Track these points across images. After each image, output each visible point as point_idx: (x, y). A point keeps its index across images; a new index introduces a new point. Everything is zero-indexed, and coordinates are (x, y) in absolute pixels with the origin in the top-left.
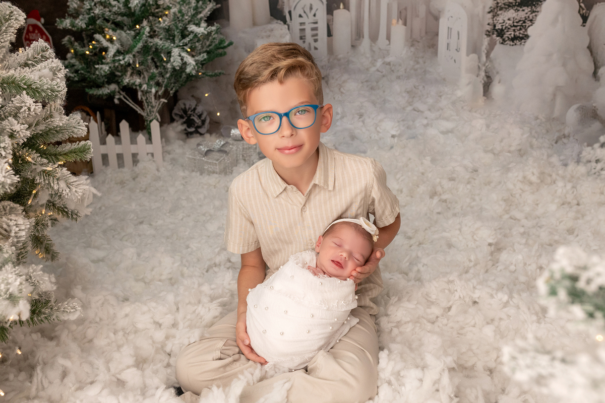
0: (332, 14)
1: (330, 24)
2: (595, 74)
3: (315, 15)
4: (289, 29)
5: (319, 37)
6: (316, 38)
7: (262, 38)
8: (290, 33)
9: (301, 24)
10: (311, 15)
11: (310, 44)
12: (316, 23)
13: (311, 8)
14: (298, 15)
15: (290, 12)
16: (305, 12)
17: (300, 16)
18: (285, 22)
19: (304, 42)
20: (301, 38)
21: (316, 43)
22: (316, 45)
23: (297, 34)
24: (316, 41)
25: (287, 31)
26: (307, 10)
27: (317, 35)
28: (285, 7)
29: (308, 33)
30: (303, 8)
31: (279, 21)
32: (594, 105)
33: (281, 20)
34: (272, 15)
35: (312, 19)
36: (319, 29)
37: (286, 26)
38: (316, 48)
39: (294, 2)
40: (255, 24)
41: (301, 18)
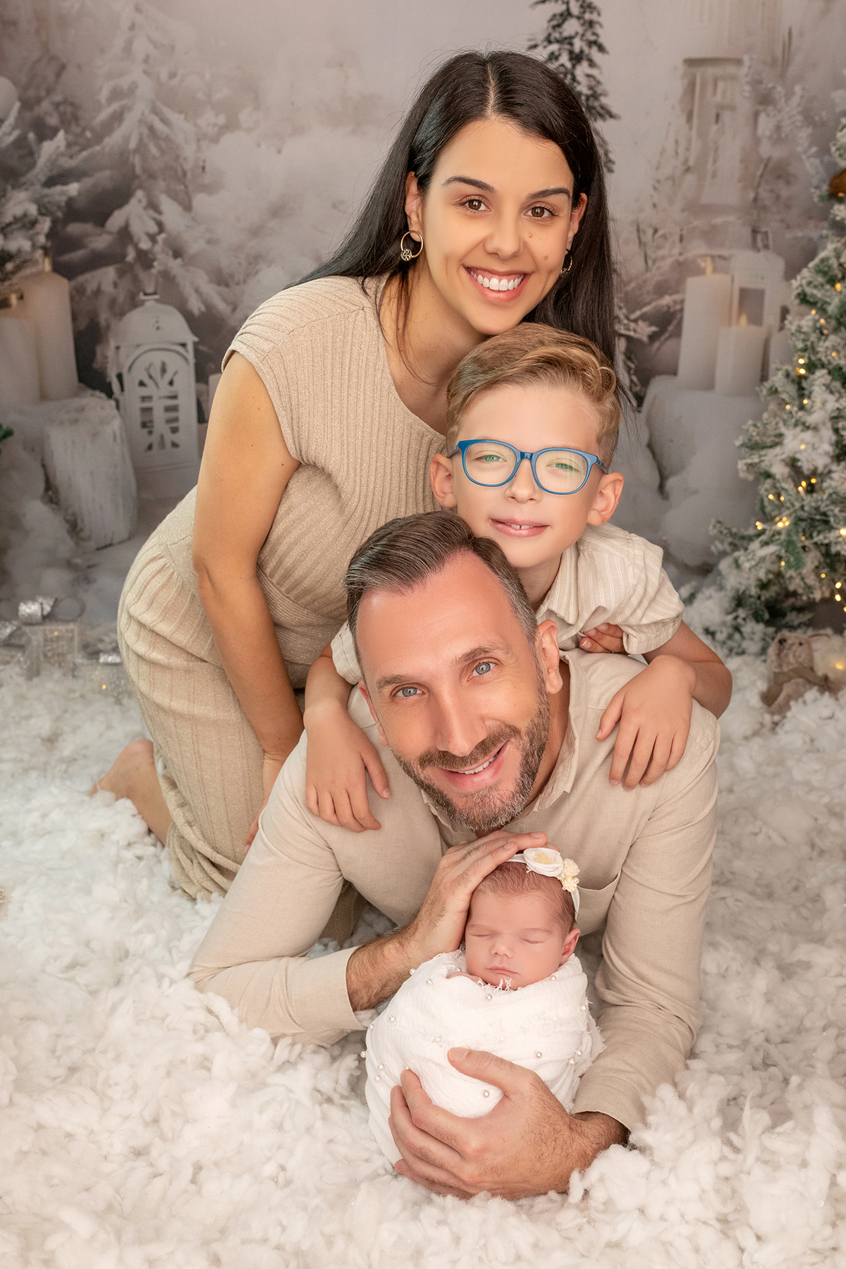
0: (206, 382)
1: (201, 399)
2: (661, 488)
3: (171, 383)
4: (118, 407)
5: (180, 424)
6: (174, 425)
7: (61, 423)
8: (121, 416)
9: (144, 399)
10: (163, 383)
11: (162, 437)
12: (175, 397)
13: (164, 370)
14: (137, 382)
15: (120, 377)
16: (151, 377)
17: (142, 384)
18: (110, 394)
19: (150, 433)
20: (144, 425)
21: (176, 435)
22: (175, 438)
23: (137, 418)
24: (175, 430)
25: (115, 411)
26: (156, 373)
27: (176, 420)
28: (109, 366)
29: (159, 416)
30: (147, 370)
31: (97, 393)
32: (664, 538)
33: (102, 391)
34: (81, 380)
35: (165, 390)
36: (181, 409)
37: (113, 403)
38: (175, 445)
39: (128, 356)
40: (44, 396)
41: (143, 389)
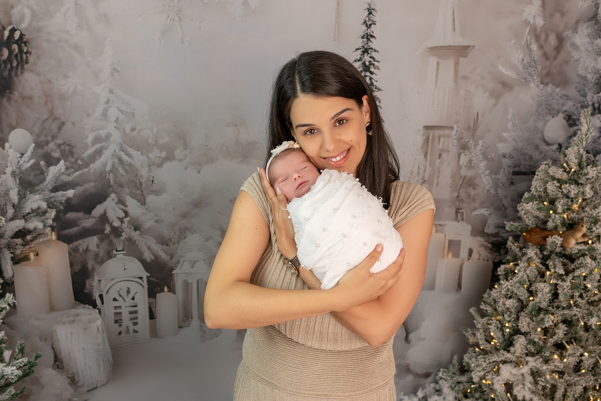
0: (155, 298)
1: (152, 307)
2: (407, 338)
3: (133, 299)
4: (100, 313)
5: (139, 321)
6: (135, 321)
7: (64, 323)
8: (101, 317)
9: (116, 308)
10: (128, 299)
11: (128, 327)
12: (136, 306)
13: (128, 292)
14: (112, 299)
15: (101, 297)
16: (120, 296)
17: (115, 300)
18: (95, 306)
19: (120, 326)
20: (116, 322)
21: (136, 326)
22: (136, 328)
23: (112, 318)
24: (135, 324)
25: (99, 315)
26: (124, 293)
27: (137, 318)
28: (94, 291)
29: (126, 316)
30: (118, 292)
31: (87, 306)
32: (407, 362)
33: (89, 305)
34: (76, 299)
35: (129, 302)
36: (139, 312)
37: (97, 311)
38: (135, 332)
39: (106, 285)
40: (52, 309)
41: (116, 302)
